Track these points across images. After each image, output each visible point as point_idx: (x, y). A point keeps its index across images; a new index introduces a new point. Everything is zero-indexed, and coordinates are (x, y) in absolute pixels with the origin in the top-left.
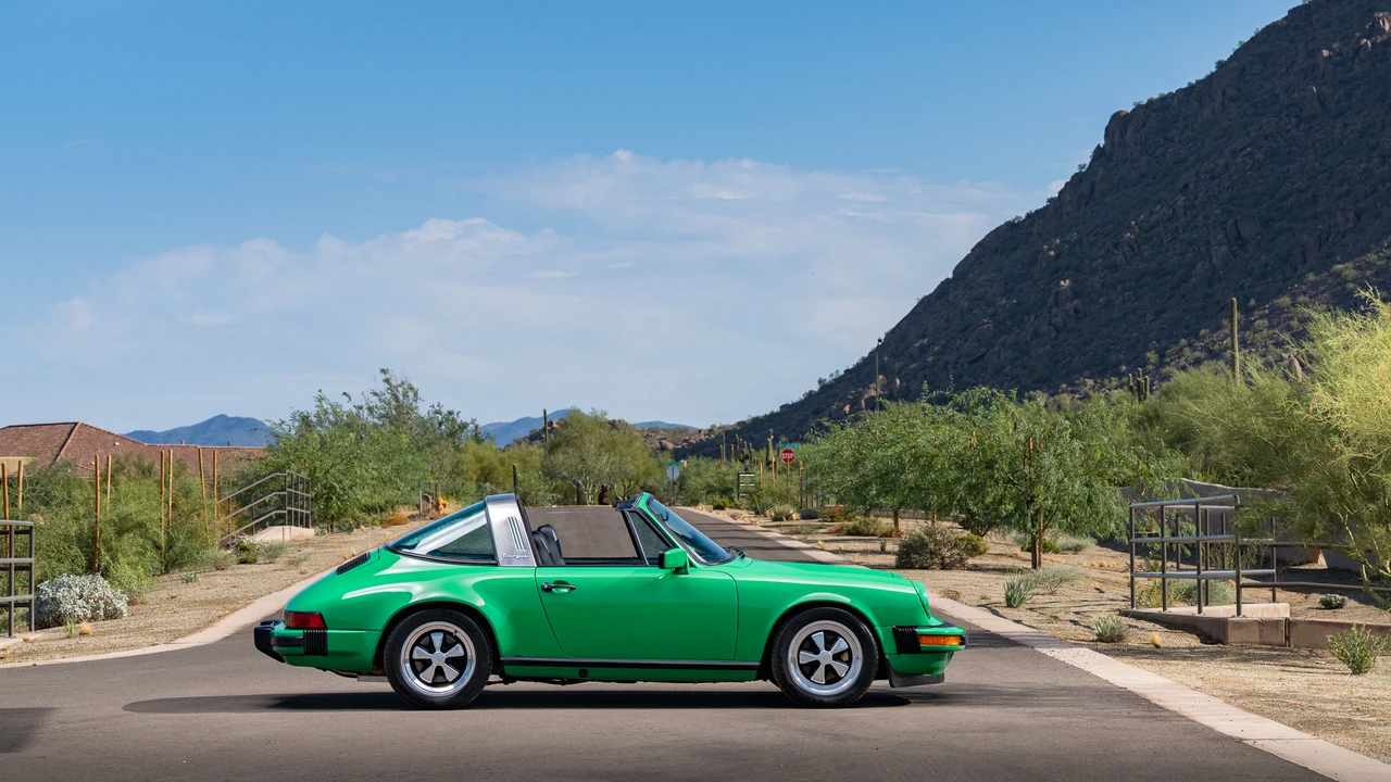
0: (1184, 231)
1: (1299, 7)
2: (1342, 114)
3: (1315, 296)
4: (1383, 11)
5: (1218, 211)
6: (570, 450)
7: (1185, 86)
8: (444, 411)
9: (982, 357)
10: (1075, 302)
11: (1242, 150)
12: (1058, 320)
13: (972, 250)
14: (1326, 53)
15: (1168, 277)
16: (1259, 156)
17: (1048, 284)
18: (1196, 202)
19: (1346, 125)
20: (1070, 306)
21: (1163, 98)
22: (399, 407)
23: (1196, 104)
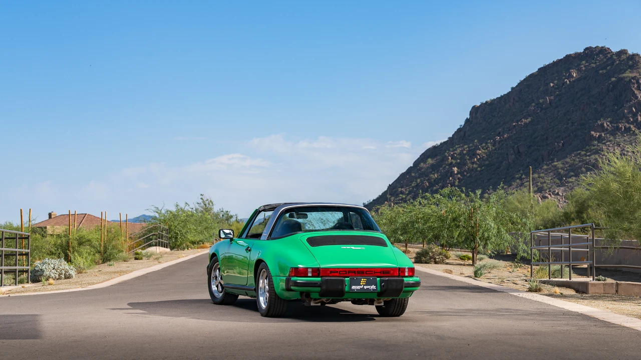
1: (542, 68)
2: (557, 107)
3: (547, 174)
4: (573, 69)
7: (499, 96)
13: (420, 156)
14: (552, 85)
15: (492, 167)
16: (527, 122)
17: (448, 169)
19: (559, 111)
21: (491, 101)
22: (206, 209)
23: (503, 103)
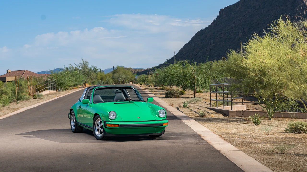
0: (234, 31)
5: (240, 27)
6: (117, 73)
7: (234, 4)
8: (94, 67)
9: (197, 55)
10: (214, 44)
11: (245, 15)
12: (211, 48)
13: (195, 35)
15: (231, 39)
16: (248, 16)
17: (209, 41)
18: (236, 25)
19: (264, 10)
20: (213, 45)
21: (230, 6)
22: (85, 66)
23: (236, 7)
